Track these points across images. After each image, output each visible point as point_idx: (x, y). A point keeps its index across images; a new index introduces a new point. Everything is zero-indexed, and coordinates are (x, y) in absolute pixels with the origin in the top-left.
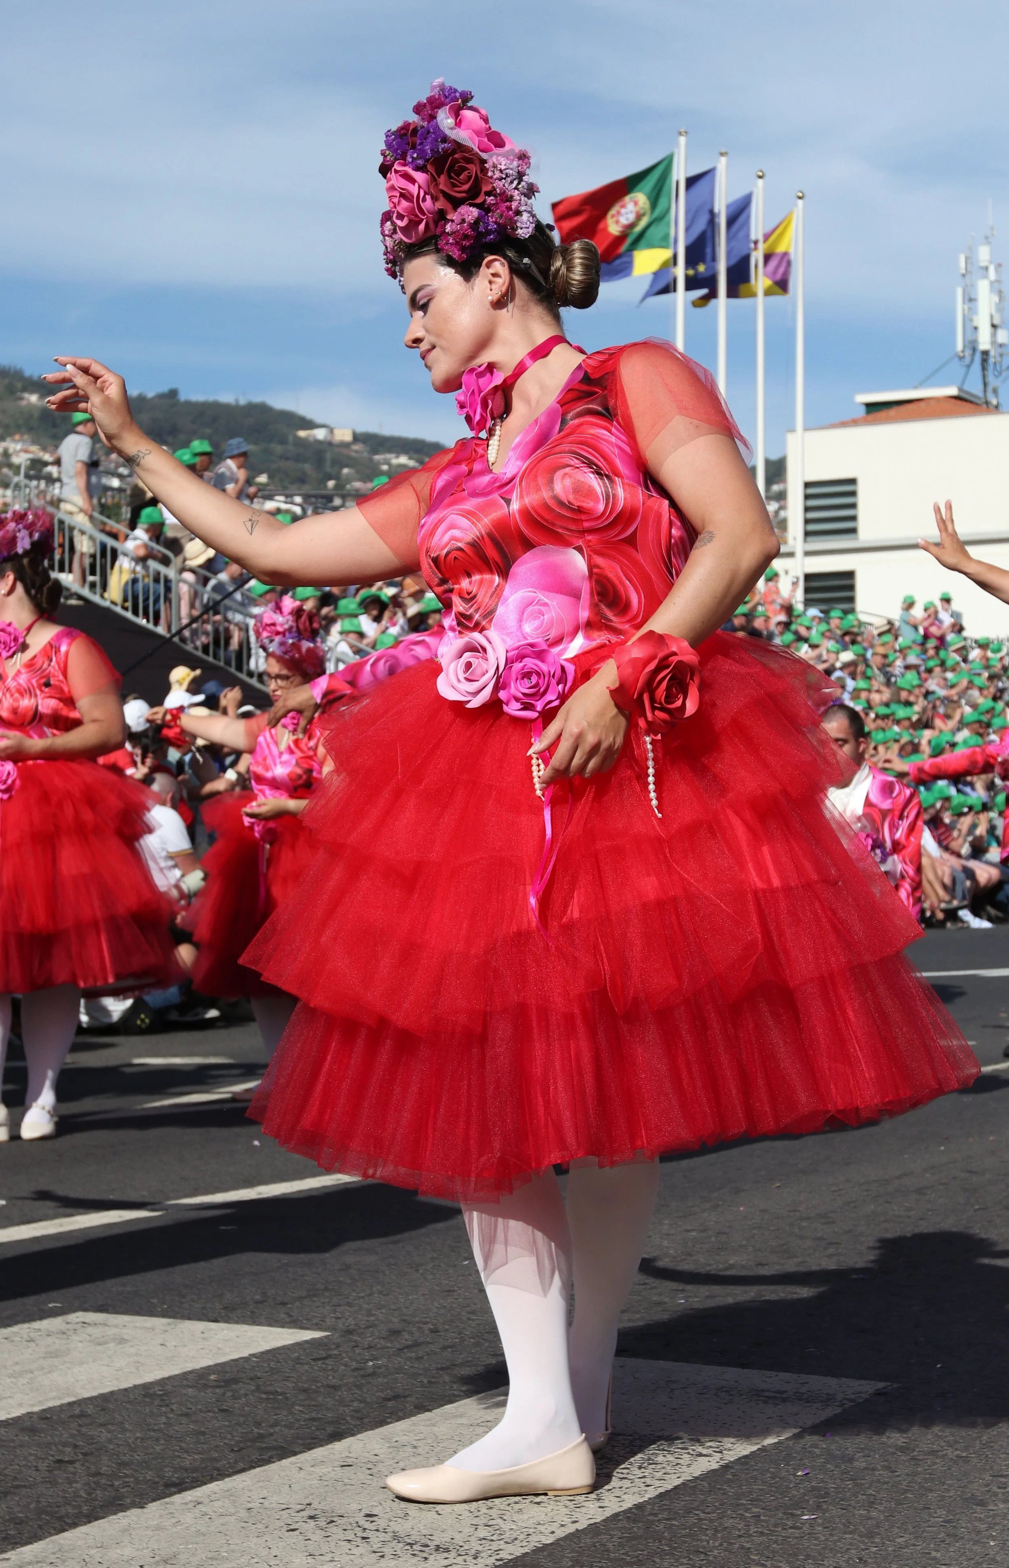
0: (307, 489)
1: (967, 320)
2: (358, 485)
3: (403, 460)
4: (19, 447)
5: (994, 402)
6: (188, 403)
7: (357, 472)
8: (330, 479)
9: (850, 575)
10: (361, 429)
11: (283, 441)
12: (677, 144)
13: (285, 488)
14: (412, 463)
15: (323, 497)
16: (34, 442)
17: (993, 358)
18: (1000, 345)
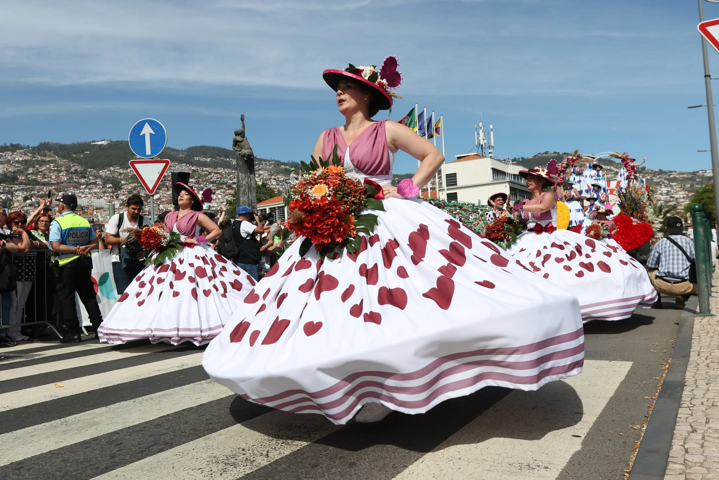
1: (478, 138)
5: (484, 155)
9: (456, 193)
12: (415, 105)
16: (283, 176)
17: (484, 146)
18: (485, 143)
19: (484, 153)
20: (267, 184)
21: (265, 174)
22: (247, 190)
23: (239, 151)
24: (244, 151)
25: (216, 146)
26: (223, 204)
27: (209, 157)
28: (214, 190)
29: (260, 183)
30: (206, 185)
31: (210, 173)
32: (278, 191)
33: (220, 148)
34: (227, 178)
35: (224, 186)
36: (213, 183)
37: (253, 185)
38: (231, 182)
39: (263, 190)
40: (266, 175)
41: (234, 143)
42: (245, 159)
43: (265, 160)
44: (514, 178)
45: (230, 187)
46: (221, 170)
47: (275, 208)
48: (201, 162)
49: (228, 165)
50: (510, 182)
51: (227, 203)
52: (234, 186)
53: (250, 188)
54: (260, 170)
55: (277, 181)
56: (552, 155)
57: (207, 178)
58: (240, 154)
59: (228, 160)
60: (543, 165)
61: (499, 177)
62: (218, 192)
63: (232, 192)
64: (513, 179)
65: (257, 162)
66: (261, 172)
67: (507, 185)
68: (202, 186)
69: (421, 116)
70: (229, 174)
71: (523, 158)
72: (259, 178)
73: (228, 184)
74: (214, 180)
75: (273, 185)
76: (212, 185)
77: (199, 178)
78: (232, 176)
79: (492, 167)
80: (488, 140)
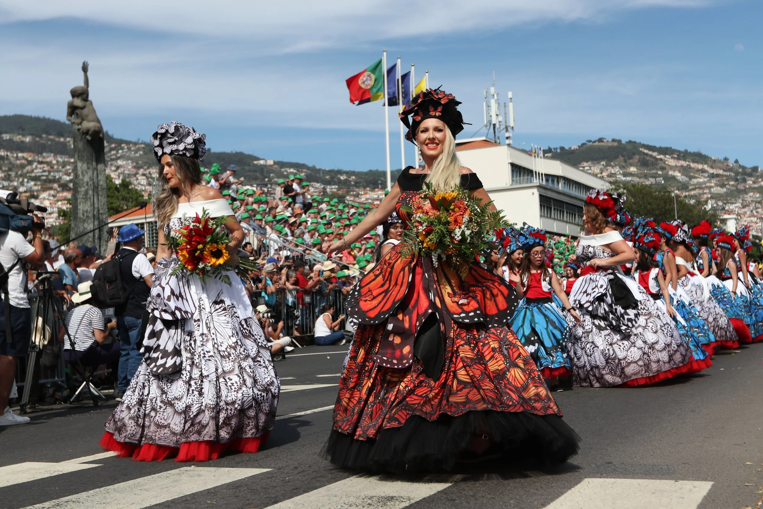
0: (258, 182)
1: (487, 113)
2: (276, 179)
3: (292, 170)
4: (154, 171)
5: (498, 142)
6: (214, 153)
7: (276, 175)
8: (266, 177)
10: (276, 160)
11: (249, 165)
12: (383, 55)
13: (250, 182)
14: (295, 171)
15: (264, 184)
17: (497, 126)
18: (500, 122)
19: (498, 138)
20: (130, 183)
21: (127, 166)
22: (90, 192)
23: (78, 124)
24: (88, 125)
25: (41, 115)
26: (52, 215)
27: (29, 134)
28: (38, 191)
29: (118, 182)
30: (22, 184)
31: (30, 163)
32: (150, 195)
33: (49, 119)
34: (60, 171)
35: (56, 186)
36: (36, 179)
37: (101, 183)
38: (68, 178)
39: (124, 193)
40: (130, 167)
41: (70, 110)
42: (89, 138)
43: (128, 143)
44: (547, 180)
45: (64, 187)
46: (50, 158)
47: (142, 224)
48: (14, 142)
49: (61, 150)
50: (540, 187)
51: (59, 215)
52: (71, 185)
53: (96, 188)
54: (119, 158)
55: (147, 178)
56: (610, 144)
57: (25, 171)
58: (79, 130)
59: (62, 140)
60: (595, 160)
61: (522, 178)
62: (44, 195)
63: (68, 195)
64: (544, 183)
65: (113, 146)
66: (120, 162)
67: (535, 191)
68: (15, 184)
69: (391, 70)
70: (64, 164)
71: (562, 148)
72: (117, 173)
73: (62, 182)
74: (38, 174)
75: (142, 185)
76: (32, 183)
77: (10, 170)
78: (68, 167)
79: (510, 161)
80: (506, 117)
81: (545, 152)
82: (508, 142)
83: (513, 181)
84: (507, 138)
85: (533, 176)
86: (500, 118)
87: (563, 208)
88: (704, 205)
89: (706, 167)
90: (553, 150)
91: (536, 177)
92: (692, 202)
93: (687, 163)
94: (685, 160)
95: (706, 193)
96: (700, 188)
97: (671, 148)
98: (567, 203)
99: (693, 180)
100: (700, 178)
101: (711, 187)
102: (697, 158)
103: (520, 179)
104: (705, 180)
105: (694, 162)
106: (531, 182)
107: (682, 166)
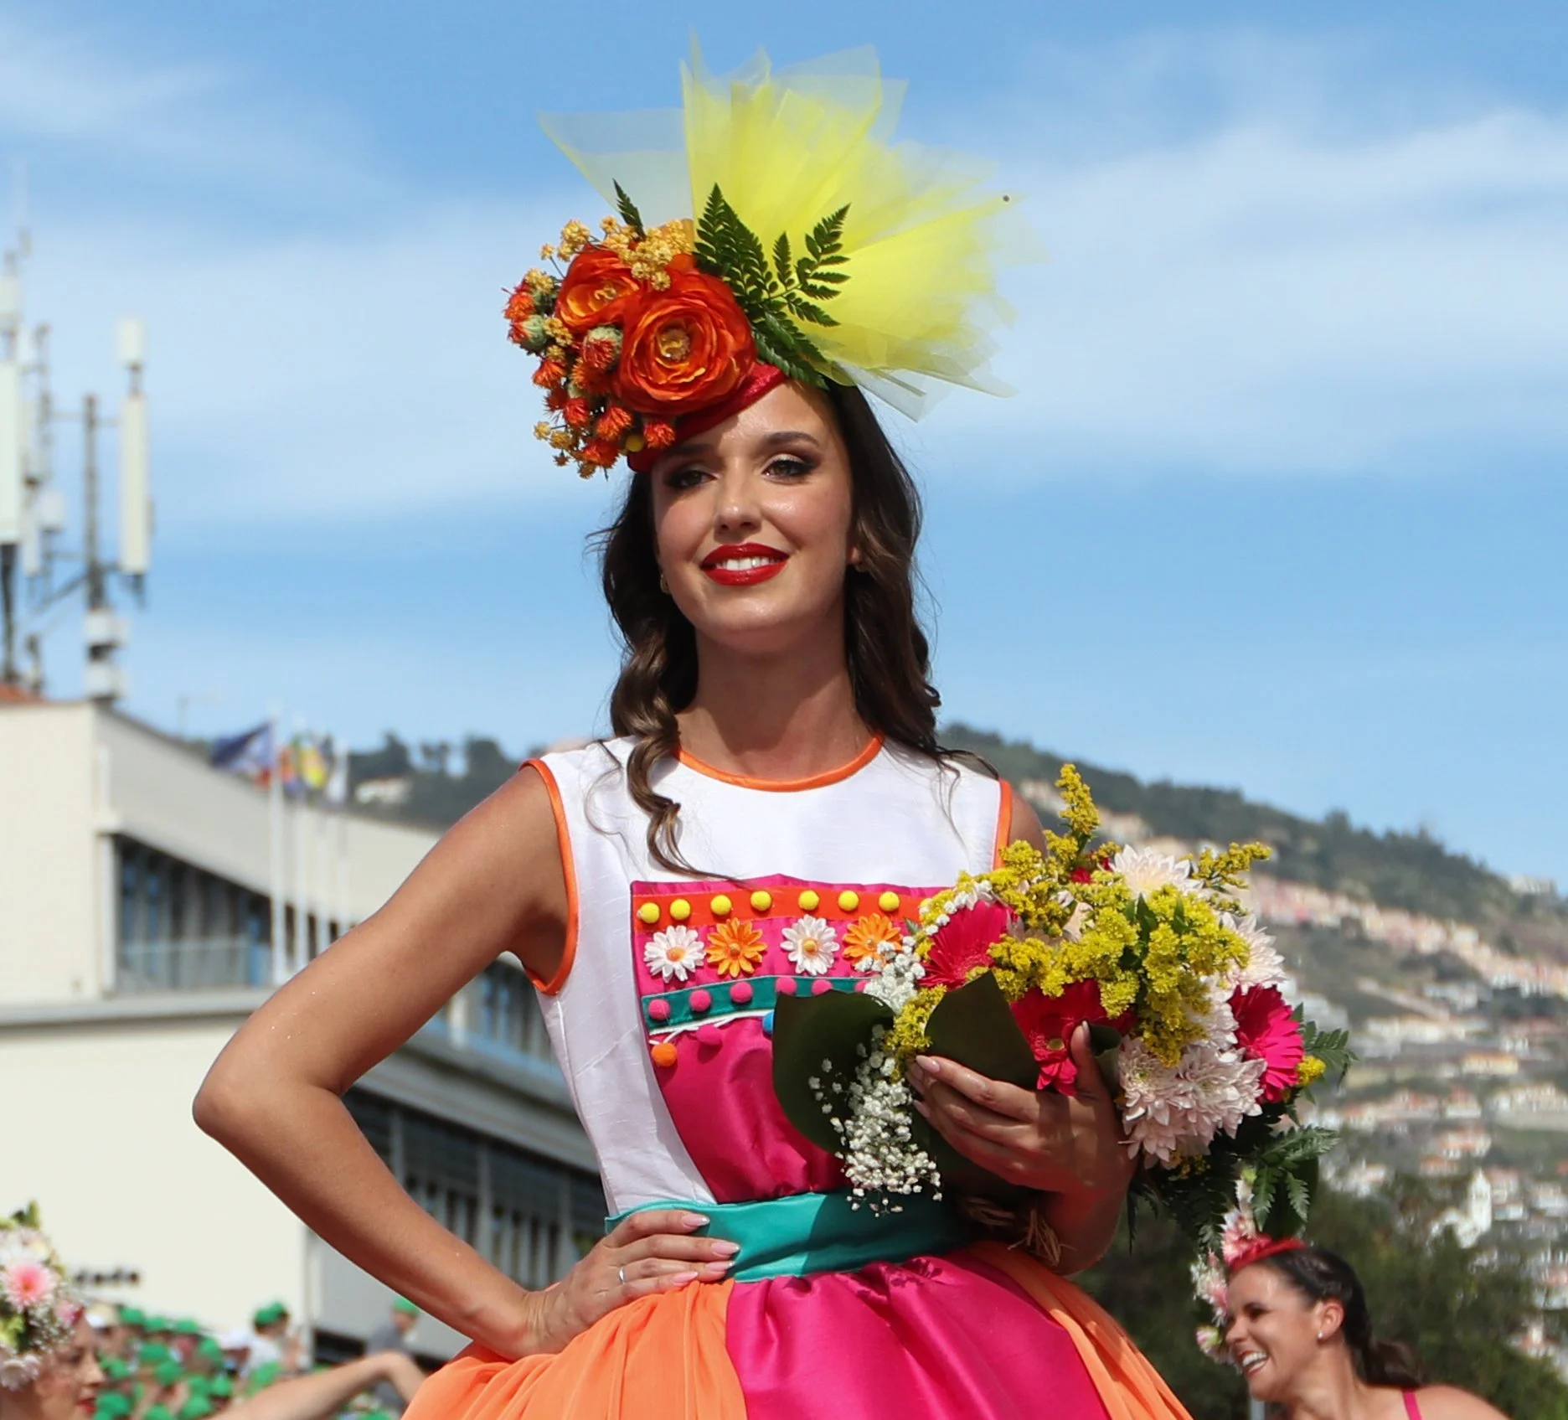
18: (49, 532)
19: (33, 645)
79: (112, 821)
80: (91, 499)
81: (363, 768)
82: (98, 679)
83: (123, 962)
84: (98, 652)
85: (265, 936)
86: (57, 506)
87: (474, 1180)
88: (1440, 1207)
89: (1465, 942)
90: (417, 759)
91: (290, 948)
92: (1365, 1180)
93: (1343, 906)
94: (1327, 885)
95: (1456, 1126)
96: (1421, 1087)
97: (1234, 797)
98: (501, 1147)
99: (1375, 1027)
100: (1422, 1016)
101: (1496, 1084)
102: (1410, 880)
103: (175, 957)
104: (1461, 1031)
105: (1387, 899)
106: (251, 980)
107: (1305, 926)
